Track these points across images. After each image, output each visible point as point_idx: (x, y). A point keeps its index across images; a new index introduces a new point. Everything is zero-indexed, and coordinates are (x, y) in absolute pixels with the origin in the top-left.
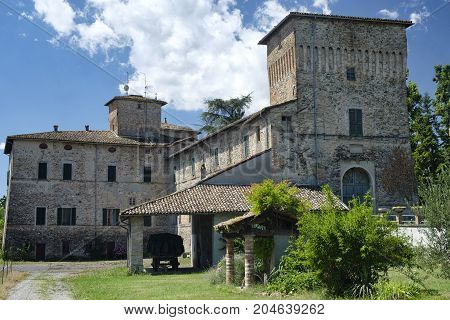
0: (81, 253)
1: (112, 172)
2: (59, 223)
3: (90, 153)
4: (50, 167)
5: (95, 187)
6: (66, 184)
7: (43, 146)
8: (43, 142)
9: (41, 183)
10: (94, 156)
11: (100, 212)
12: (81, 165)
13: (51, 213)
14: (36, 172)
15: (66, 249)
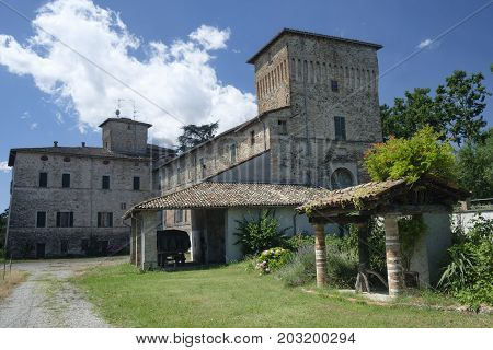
0: (78, 250)
1: (106, 181)
2: (58, 225)
3: (86, 165)
4: (49, 176)
5: (91, 194)
6: (65, 191)
7: (44, 159)
8: (44, 153)
9: (42, 190)
10: (90, 167)
11: (96, 215)
12: (78, 174)
13: (51, 217)
14: (37, 180)
15: (64, 248)
